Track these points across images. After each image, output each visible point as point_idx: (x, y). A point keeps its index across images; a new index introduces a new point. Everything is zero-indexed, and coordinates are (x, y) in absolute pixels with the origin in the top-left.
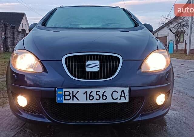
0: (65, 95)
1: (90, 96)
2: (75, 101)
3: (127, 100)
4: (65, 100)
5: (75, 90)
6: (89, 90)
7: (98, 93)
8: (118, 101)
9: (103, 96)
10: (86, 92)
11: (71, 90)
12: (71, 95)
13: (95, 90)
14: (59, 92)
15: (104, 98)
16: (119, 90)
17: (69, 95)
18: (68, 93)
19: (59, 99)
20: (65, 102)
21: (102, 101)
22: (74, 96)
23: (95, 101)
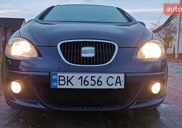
0: (60, 80)
1: (85, 81)
2: (70, 86)
3: (122, 87)
4: (59, 85)
5: (70, 75)
6: (84, 75)
7: (93, 78)
8: (113, 87)
9: (98, 81)
10: (81, 77)
11: (65, 75)
12: (66, 80)
13: (90, 75)
14: (53, 77)
15: (100, 83)
16: (115, 76)
17: (64, 80)
18: (62, 78)
19: (54, 84)
20: (59, 87)
21: (96, 87)
22: (68, 81)
23: (89, 87)
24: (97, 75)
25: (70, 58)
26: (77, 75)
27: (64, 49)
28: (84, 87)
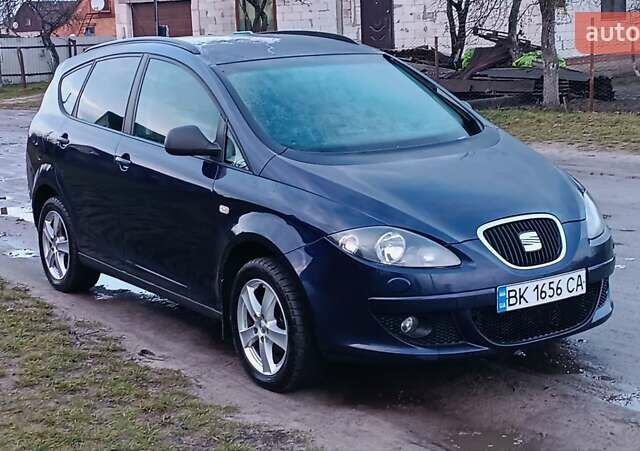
0: (510, 297)
1: (542, 292)
2: (524, 305)
3: (584, 291)
4: (510, 305)
5: (523, 286)
6: (540, 283)
7: (552, 286)
8: (574, 294)
9: (558, 288)
10: (537, 287)
11: (516, 287)
12: (518, 296)
13: (547, 281)
14: (501, 295)
15: (559, 291)
16: (575, 275)
17: (515, 297)
18: (512, 294)
19: (503, 307)
20: (509, 309)
21: (556, 298)
22: (521, 297)
23: (548, 300)
24: (555, 279)
25: (515, 260)
26: (532, 285)
28: (541, 302)
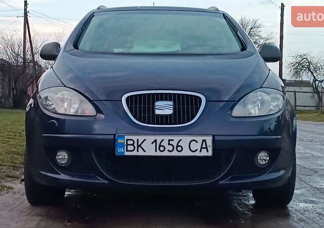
0: (127, 145)
1: (160, 146)
2: (141, 153)
3: (210, 154)
4: (127, 151)
5: (141, 138)
6: (159, 138)
7: (171, 142)
8: (197, 154)
9: (178, 146)
10: (155, 141)
11: (135, 138)
12: (136, 145)
13: (166, 138)
14: (119, 141)
15: (179, 149)
16: (200, 139)
17: (133, 145)
18: (131, 142)
19: (120, 151)
20: (127, 153)
21: (175, 153)
22: (139, 146)
24: (176, 139)
26: (151, 139)
27: (132, 104)
28: (159, 154)
